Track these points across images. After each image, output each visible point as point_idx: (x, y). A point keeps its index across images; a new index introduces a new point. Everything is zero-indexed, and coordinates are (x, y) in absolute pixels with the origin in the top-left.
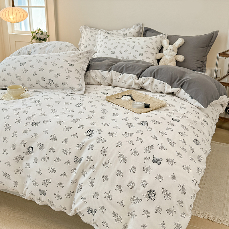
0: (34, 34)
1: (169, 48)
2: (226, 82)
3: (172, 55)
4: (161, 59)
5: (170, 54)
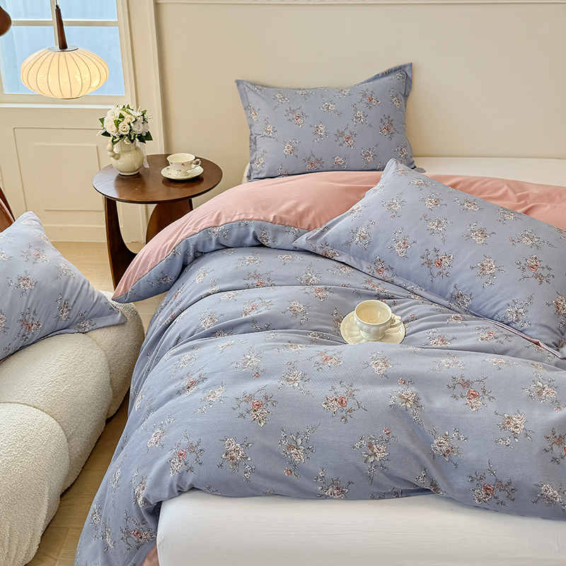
0: (124, 127)
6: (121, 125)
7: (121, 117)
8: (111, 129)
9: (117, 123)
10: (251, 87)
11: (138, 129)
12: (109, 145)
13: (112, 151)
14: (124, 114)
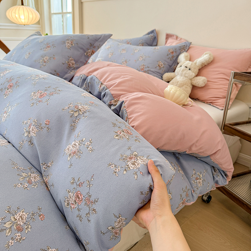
4: (170, 81)
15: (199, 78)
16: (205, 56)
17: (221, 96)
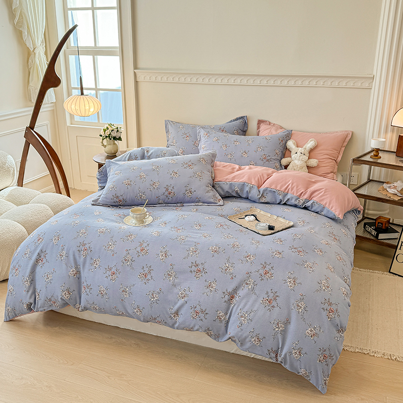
0: (108, 132)
1: (299, 151)
2: (366, 194)
3: (303, 160)
4: (288, 165)
5: (301, 158)
6: (106, 131)
7: (107, 128)
8: (102, 133)
9: (105, 131)
10: (171, 122)
11: (114, 134)
12: (101, 140)
13: (102, 143)
14: (109, 127)
15: (311, 160)
16: (311, 143)
17: (329, 172)
